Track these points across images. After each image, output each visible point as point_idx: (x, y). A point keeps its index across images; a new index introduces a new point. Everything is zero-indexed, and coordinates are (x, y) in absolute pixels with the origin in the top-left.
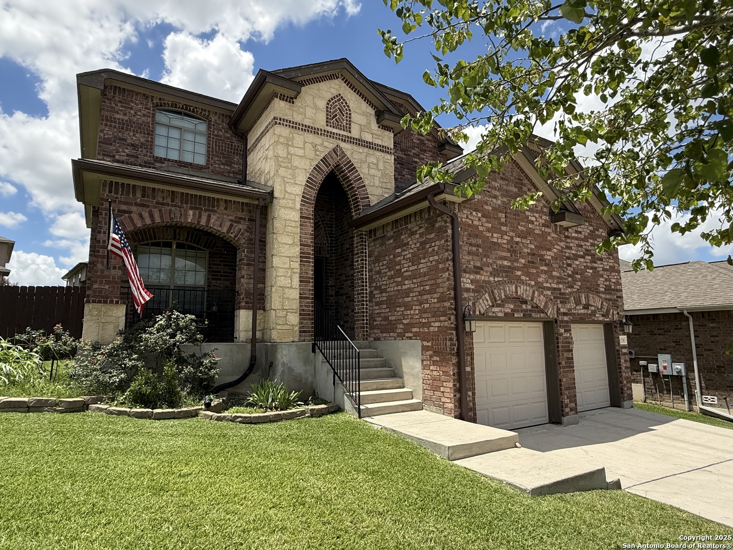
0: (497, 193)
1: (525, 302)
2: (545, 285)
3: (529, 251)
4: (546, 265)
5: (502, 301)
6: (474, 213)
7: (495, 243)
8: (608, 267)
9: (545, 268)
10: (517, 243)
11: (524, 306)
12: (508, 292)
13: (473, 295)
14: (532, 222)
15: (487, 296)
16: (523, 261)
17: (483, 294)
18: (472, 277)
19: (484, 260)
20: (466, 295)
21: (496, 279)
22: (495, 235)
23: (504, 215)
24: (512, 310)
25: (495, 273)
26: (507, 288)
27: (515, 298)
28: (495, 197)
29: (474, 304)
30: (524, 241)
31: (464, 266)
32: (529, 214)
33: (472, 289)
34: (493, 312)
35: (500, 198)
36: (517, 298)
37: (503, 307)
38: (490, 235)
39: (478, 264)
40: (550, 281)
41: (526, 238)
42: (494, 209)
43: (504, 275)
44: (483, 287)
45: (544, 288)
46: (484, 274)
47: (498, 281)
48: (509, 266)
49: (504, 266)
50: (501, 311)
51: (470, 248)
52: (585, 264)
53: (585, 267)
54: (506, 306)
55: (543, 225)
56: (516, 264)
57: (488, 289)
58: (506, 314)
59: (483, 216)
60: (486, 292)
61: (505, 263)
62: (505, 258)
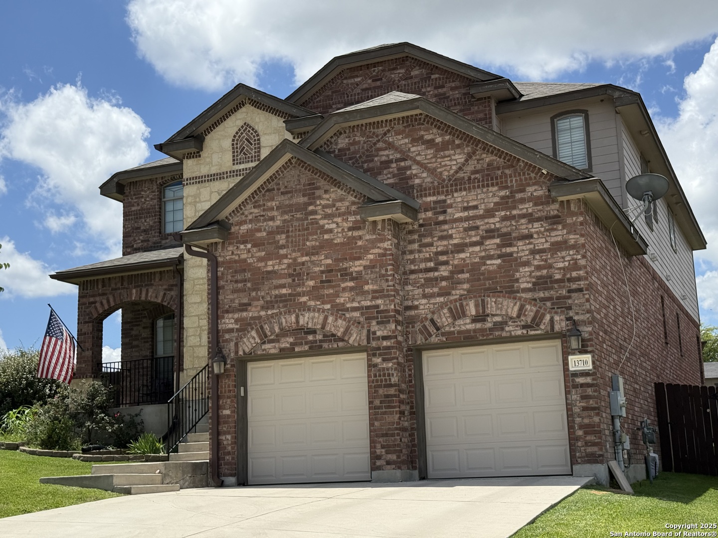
0: (275, 213)
1: (314, 332)
2: (348, 305)
3: (322, 268)
4: (352, 279)
5: (277, 336)
6: (242, 247)
7: (269, 272)
8: (547, 246)
9: (351, 284)
10: (303, 264)
11: (310, 337)
12: (284, 324)
13: (237, 334)
14: (330, 231)
15: (254, 333)
16: (311, 283)
17: (248, 332)
18: (236, 316)
19: (254, 294)
20: (227, 336)
21: (270, 312)
22: (270, 263)
23: (284, 236)
24: (291, 344)
25: (267, 306)
26: (284, 320)
27: (297, 330)
28: (272, 219)
29: (236, 345)
30: (313, 258)
31: (227, 307)
32: (326, 221)
33: (237, 329)
34: (263, 350)
35: (279, 218)
36: (300, 329)
37: (279, 342)
38: (263, 264)
39: (245, 301)
40: (359, 298)
41: (317, 253)
42: (269, 233)
43: (281, 305)
44: (250, 324)
45: (347, 310)
46: (253, 309)
47: (272, 314)
48: (290, 295)
49: (281, 296)
50: (275, 347)
51: (235, 286)
52: (483, 254)
53: (482, 258)
54: (283, 340)
55: (350, 229)
56: (301, 289)
57: (256, 326)
58: (281, 350)
59: (254, 246)
60: (252, 329)
61: (284, 291)
62: (283, 286)
